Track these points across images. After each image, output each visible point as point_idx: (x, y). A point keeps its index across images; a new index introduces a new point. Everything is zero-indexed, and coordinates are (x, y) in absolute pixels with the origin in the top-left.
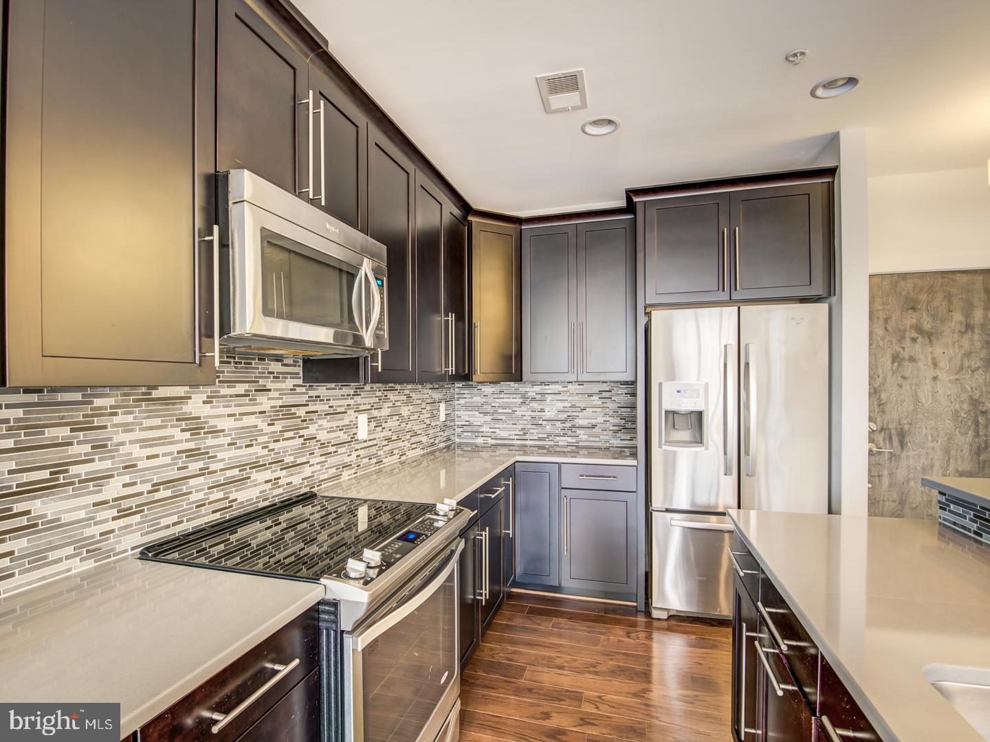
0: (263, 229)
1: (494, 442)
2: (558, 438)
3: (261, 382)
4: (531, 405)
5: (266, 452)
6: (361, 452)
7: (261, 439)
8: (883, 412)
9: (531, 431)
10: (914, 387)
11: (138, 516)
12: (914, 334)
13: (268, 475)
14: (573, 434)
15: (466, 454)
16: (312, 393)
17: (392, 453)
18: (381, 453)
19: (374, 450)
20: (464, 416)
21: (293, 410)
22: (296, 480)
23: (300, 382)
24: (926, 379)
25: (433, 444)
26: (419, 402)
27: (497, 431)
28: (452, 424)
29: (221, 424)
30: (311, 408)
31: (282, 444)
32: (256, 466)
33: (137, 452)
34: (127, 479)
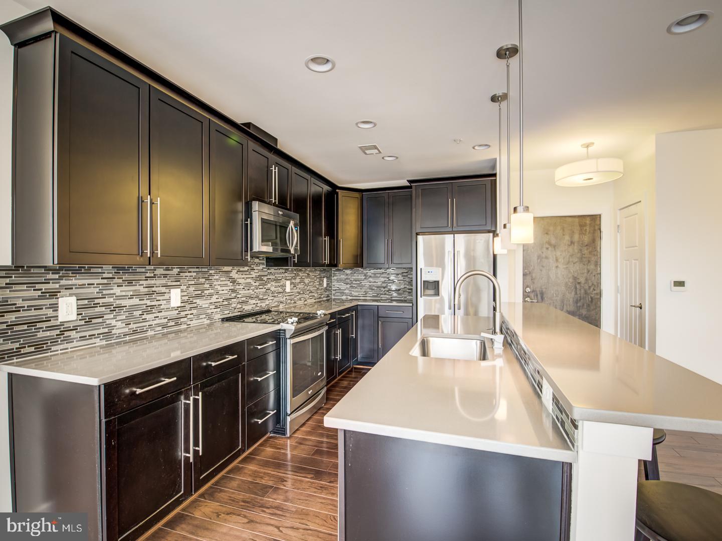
0: (262, 218)
1: (351, 298)
2: (382, 296)
3: (252, 266)
4: (369, 279)
5: (253, 293)
6: (288, 297)
7: (252, 288)
8: (534, 283)
9: (369, 292)
10: (547, 271)
11: (219, 309)
12: (547, 246)
13: (254, 301)
14: (390, 294)
15: (337, 304)
16: (269, 271)
17: (300, 299)
18: (295, 299)
19: (293, 297)
20: (336, 285)
21: (262, 277)
22: (263, 305)
23: (265, 267)
24: (552, 267)
25: (320, 298)
26: (313, 277)
27: (353, 292)
28: (330, 289)
29: (241, 281)
30: (268, 277)
31: (259, 290)
32: (252, 298)
33: (219, 288)
34: (217, 296)
